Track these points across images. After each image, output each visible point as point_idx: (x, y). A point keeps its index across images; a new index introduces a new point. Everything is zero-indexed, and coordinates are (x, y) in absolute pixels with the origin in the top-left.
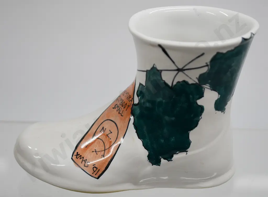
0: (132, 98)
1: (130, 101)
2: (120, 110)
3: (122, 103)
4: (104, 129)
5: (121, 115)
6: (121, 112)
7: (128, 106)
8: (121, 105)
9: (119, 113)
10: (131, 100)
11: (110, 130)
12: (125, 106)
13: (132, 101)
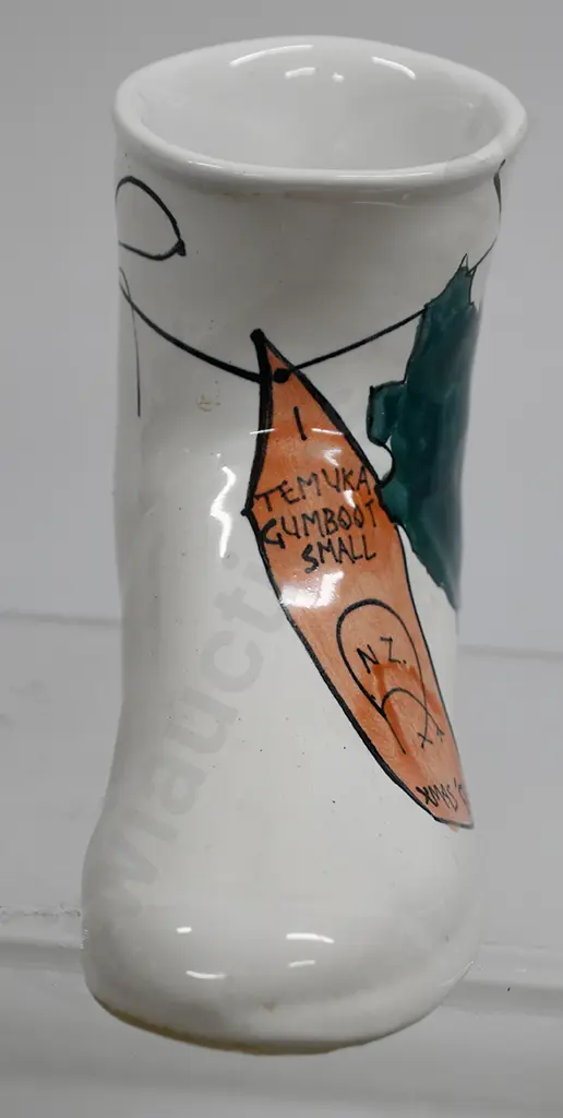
0: (357, 470)
1: (358, 489)
2: (348, 547)
3: (335, 519)
4: (368, 652)
5: (367, 559)
6: (358, 551)
7: (368, 505)
8: (337, 529)
9: (354, 559)
10: (361, 481)
11: (382, 639)
12: (359, 517)
13: (365, 481)
